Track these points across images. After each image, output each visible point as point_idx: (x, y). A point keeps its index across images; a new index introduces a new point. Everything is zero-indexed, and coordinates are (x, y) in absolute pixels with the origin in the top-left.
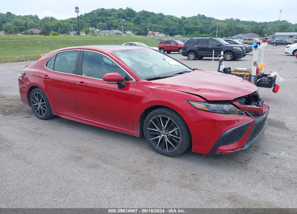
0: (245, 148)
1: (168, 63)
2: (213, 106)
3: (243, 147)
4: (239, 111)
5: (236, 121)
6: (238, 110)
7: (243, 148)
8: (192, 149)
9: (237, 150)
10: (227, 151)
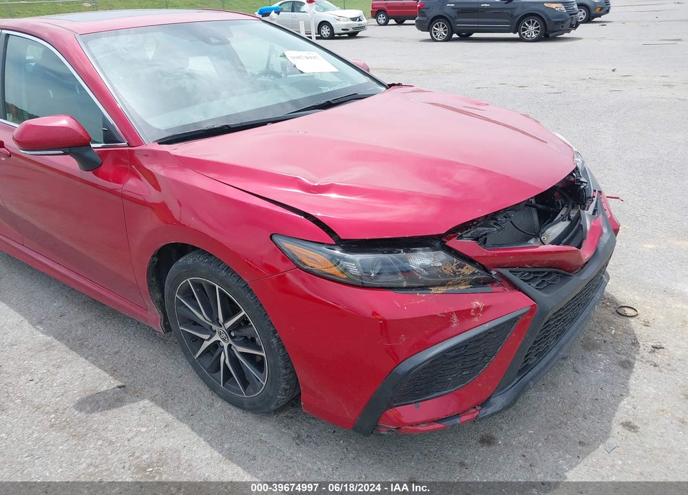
0: (490, 411)
1: (295, 66)
2: (356, 262)
3: (485, 403)
4: (473, 274)
5: (455, 317)
6: (468, 269)
7: (483, 411)
8: (302, 404)
9: (458, 421)
10: (417, 424)
